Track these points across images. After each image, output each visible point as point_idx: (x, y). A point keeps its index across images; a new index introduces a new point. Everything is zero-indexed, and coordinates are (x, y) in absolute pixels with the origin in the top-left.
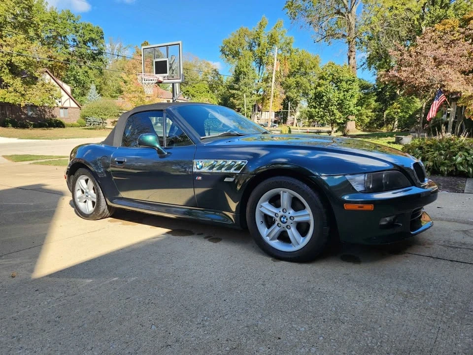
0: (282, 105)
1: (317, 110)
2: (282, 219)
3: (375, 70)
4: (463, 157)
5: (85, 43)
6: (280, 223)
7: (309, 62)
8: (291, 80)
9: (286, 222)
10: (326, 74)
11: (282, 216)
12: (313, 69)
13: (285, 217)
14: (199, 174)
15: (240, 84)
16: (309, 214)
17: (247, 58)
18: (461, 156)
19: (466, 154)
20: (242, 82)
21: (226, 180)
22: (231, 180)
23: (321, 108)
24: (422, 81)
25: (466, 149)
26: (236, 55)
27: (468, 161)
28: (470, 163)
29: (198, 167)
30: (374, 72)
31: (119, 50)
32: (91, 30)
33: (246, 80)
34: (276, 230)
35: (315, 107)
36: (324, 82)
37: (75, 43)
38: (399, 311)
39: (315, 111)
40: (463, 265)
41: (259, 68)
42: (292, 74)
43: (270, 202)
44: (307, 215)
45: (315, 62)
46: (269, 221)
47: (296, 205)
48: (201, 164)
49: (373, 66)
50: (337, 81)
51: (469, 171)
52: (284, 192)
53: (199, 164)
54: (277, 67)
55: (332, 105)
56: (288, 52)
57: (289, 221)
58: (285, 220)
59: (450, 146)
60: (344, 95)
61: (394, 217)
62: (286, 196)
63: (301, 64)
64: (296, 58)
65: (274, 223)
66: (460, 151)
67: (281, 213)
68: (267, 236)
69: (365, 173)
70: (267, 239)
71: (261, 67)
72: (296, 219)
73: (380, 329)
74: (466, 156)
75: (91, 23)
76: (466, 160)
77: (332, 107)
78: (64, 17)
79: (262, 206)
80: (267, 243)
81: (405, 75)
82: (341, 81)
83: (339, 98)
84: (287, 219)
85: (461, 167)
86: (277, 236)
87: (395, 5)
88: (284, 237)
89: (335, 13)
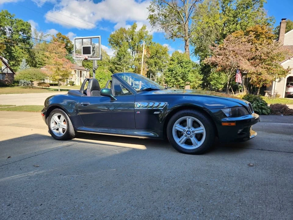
0: (146, 75)
1: (170, 78)
2: (188, 133)
3: (199, 56)
4: (256, 104)
5: (18, 31)
6: (187, 135)
7: (161, 50)
8: (152, 61)
9: (190, 134)
10: (174, 58)
11: (188, 131)
12: (164, 55)
13: (190, 131)
14: (138, 110)
15: (121, 61)
16: (203, 129)
17: (125, 46)
18: (255, 104)
19: (257, 102)
20: (123, 60)
21: (155, 113)
22: (158, 113)
24: (228, 64)
25: (257, 100)
26: (117, 44)
27: (259, 106)
28: (260, 107)
29: (138, 106)
30: (198, 58)
31: (41, 37)
32: (22, 24)
33: (125, 59)
34: (184, 138)
36: (173, 63)
37: (11, 32)
38: (255, 171)
40: (275, 152)
41: (133, 52)
42: (152, 57)
43: (180, 124)
44: (202, 129)
45: (165, 50)
46: (179, 134)
47: (195, 125)
48: (139, 105)
49: (198, 54)
50: (180, 62)
51: (259, 111)
52: (189, 118)
53: (138, 105)
54: (145, 52)
55: (178, 76)
56: (149, 44)
57: (192, 134)
58: (189, 133)
59: (249, 98)
60: (185, 70)
61: (243, 129)
62: (189, 120)
63: (157, 51)
64: (154, 48)
65: (182, 135)
66: (254, 101)
67: (187, 129)
68: (179, 142)
69: (230, 108)
70: (179, 144)
71: (134, 52)
72: (196, 132)
73: (250, 178)
74: (257, 103)
75: (22, 20)
76: (258, 105)
78: (3, 14)
79: (176, 126)
80: (179, 146)
81: (218, 60)
82: (183, 62)
83: (182, 72)
84: (190, 132)
85: (255, 109)
86: (184, 142)
87: (210, 21)
88: (188, 142)
89: (177, 24)
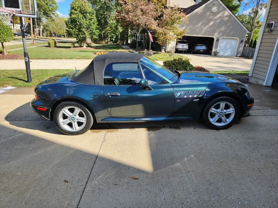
10: (76, 6)
13: (222, 112)
14: (179, 99)
21: (194, 100)
22: (197, 100)
23: (76, 29)
35: (72, 28)
39: (73, 31)
44: (232, 110)
48: (179, 94)
52: (223, 103)
55: (83, 28)
60: (90, 22)
68: (213, 122)
72: (227, 113)
77: (83, 29)
79: (211, 110)
82: (86, 13)
83: (87, 23)
84: (223, 114)
